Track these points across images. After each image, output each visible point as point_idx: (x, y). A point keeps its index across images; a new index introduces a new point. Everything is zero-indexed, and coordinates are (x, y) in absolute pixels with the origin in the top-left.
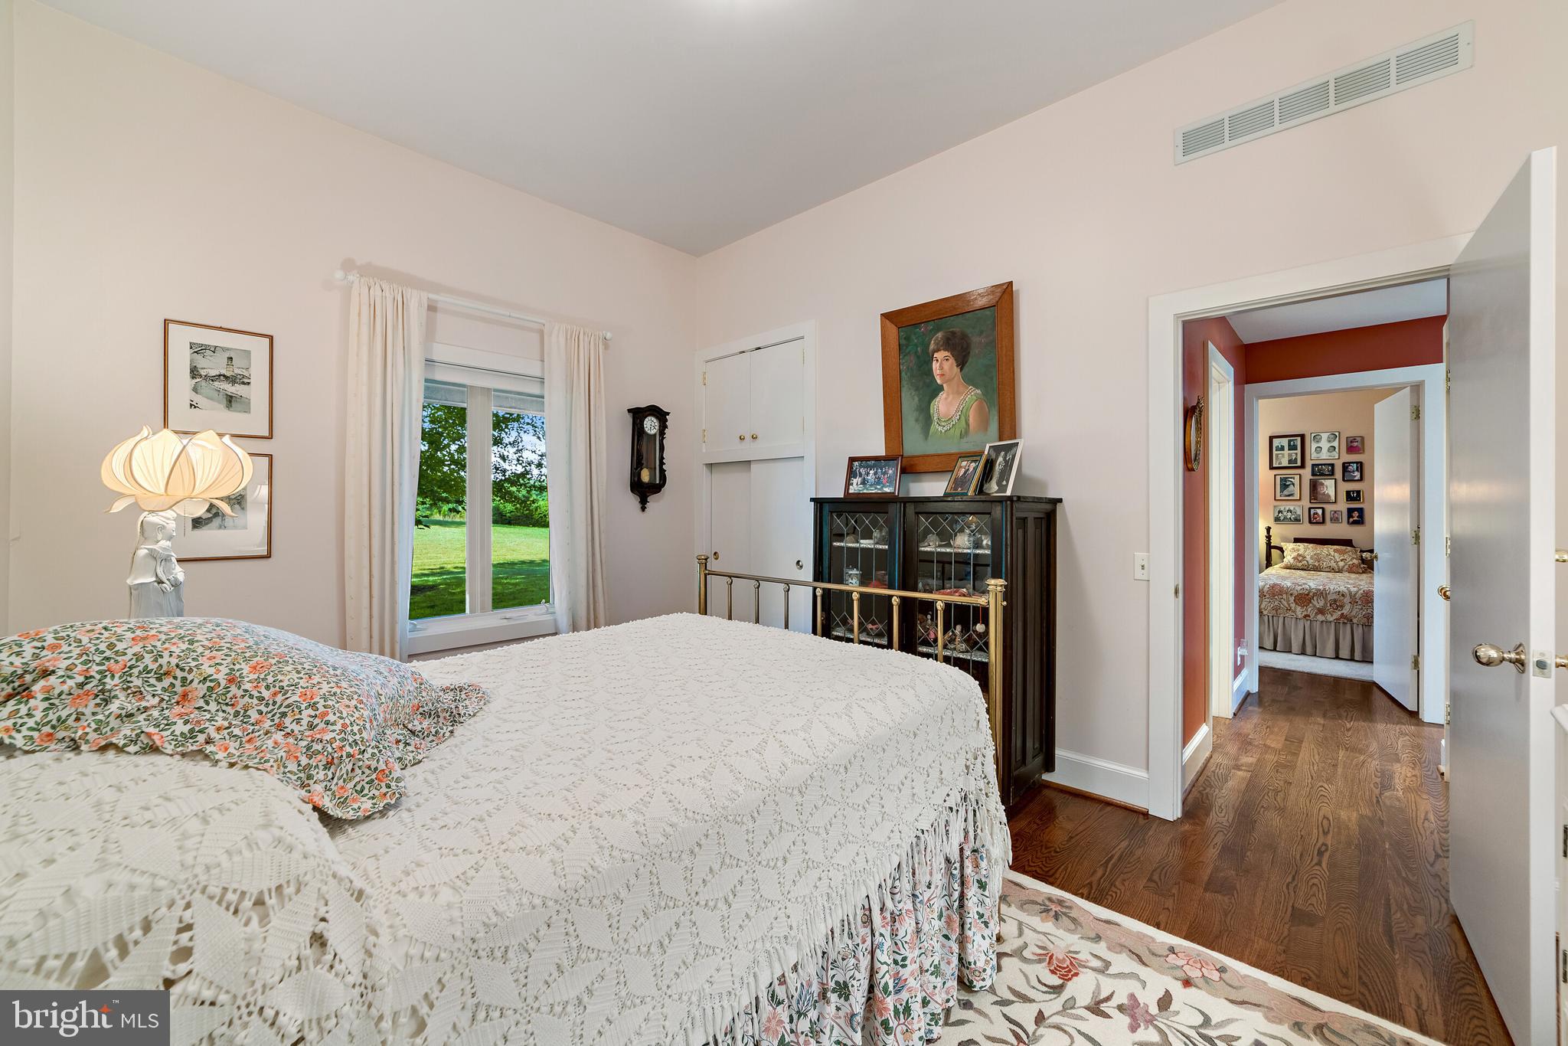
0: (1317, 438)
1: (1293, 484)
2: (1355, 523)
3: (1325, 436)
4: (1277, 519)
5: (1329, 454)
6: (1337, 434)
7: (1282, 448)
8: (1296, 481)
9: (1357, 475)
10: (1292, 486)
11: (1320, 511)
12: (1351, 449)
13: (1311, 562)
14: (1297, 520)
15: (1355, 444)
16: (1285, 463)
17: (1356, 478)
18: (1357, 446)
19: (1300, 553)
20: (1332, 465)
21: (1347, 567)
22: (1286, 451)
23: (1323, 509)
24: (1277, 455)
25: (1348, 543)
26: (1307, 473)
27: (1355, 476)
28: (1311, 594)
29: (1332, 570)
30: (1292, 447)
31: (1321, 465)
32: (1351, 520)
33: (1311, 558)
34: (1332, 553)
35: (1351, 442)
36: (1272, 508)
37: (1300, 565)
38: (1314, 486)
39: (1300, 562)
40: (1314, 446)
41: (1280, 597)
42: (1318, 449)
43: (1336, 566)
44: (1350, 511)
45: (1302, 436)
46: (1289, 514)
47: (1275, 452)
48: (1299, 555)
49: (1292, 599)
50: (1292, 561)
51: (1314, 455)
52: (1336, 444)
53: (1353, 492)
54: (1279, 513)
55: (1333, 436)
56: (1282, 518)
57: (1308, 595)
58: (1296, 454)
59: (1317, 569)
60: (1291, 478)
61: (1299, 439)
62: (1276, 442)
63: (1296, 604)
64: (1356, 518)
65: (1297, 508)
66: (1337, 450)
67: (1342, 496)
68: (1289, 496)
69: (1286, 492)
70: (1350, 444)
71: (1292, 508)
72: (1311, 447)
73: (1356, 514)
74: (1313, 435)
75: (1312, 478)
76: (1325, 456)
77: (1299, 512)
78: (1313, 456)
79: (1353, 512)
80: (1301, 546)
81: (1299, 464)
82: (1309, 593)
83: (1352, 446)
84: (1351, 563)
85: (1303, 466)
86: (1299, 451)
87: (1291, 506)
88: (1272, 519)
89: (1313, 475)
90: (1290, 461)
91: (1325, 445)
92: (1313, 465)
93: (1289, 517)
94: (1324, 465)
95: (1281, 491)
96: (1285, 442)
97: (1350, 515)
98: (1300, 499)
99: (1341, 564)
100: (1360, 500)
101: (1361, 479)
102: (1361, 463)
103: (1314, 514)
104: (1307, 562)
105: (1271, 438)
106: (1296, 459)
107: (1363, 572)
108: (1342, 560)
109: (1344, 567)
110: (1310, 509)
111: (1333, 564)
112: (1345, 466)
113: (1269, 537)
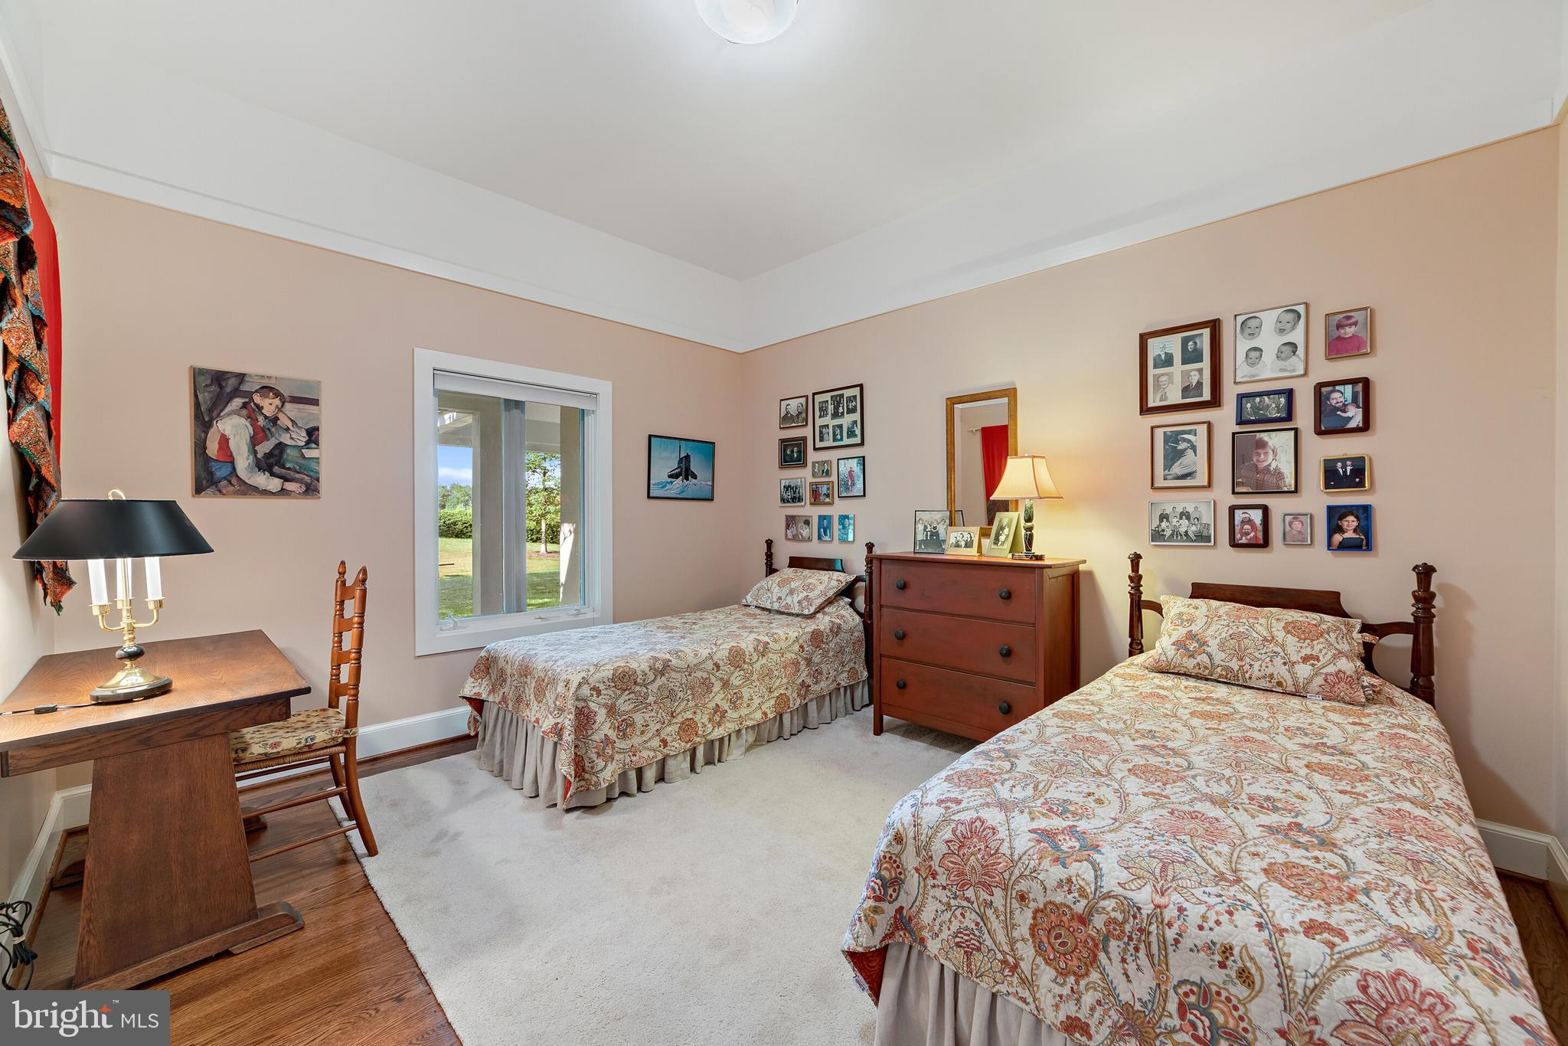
0: (1249, 325)
1: (1194, 448)
2: (1347, 546)
3: (1269, 319)
4: (1157, 536)
5: (1281, 364)
6: (1301, 309)
7: (1168, 361)
8: (1200, 441)
9: (1355, 415)
10: (1190, 452)
11: (1257, 516)
12: (1339, 346)
13: (1219, 657)
14: (1202, 537)
15: (1350, 331)
16: (1175, 397)
17: (1352, 424)
18: (1354, 336)
19: (1195, 628)
20: (1289, 394)
21: (1319, 680)
22: (1178, 367)
23: (1265, 509)
24: (1157, 377)
25: (1328, 603)
26: (1225, 418)
27: (1349, 419)
28: (1099, 921)
29: (1275, 688)
30: (1191, 356)
31: (1260, 394)
32: (1338, 538)
33: (1222, 647)
34: (1280, 635)
35: (1339, 326)
36: (1146, 507)
37: (1190, 664)
38: (1244, 451)
39: (1192, 656)
40: (1244, 345)
41: (984, 895)
42: (1254, 354)
43: (1287, 676)
44: (1336, 515)
45: (1215, 326)
46: (1184, 522)
47: (1152, 372)
48: (1191, 636)
49: (1024, 919)
50: (1171, 652)
51: (1244, 371)
52: (1297, 336)
53: (1343, 461)
54: (1161, 520)
55: (1290, 317)
56: (1168, 533)
57: (1084, 920)
58: (1200, 371)
59: (1233, 680)
60: (1189, 432)
61: (1206, 333)
62: (1155, 347)
63: (1039, 949)
64: (1350, 534)
65: (1203, 508)
66: (1301, 351)
67: (1313, 476)
68: (1184, 477)
69: (1177, 469)
70: (1335, 334)
71: (1190, 509)
72: (1236, 348)
73: (1350, 522)
74: (1240, 319)
75: (1238, 429)
76: (1269, 372)
77: (1207, 518)
78: (1239, 376)
79: (1342, 517)
80: (1204, 606)
81: (1207, 395)
82: (1091, 910)
83: (1339, 338)
84: (1331, 669)
85: (1215, 401)
86: (1206, 364)
87: (1187, 502)
88: (1147, 536)
89: (1241, 422)
90: (1186, 391)
91: (1269, 341)
92: (1241, 397)
93: (1182, 530)
94: (1268, 393)
95: (1168, 466)
96: (1173, 344)
97: (1334, 528)
98: (1210, 485)
99: (1304, 671)
100: (1361, 484)
101: (1366, 426)
102: (1366, 382)
103: (1243, 522)
104: (1210, 656)
105: (1144, 339)
106: (1200, 384)
107: (1370, 701)
108: (1306, 659)
109: (1310, 681)
110: (1232, 509)
111: (1280, 670)
112: (1321, 392)
113: (1136, 580)
